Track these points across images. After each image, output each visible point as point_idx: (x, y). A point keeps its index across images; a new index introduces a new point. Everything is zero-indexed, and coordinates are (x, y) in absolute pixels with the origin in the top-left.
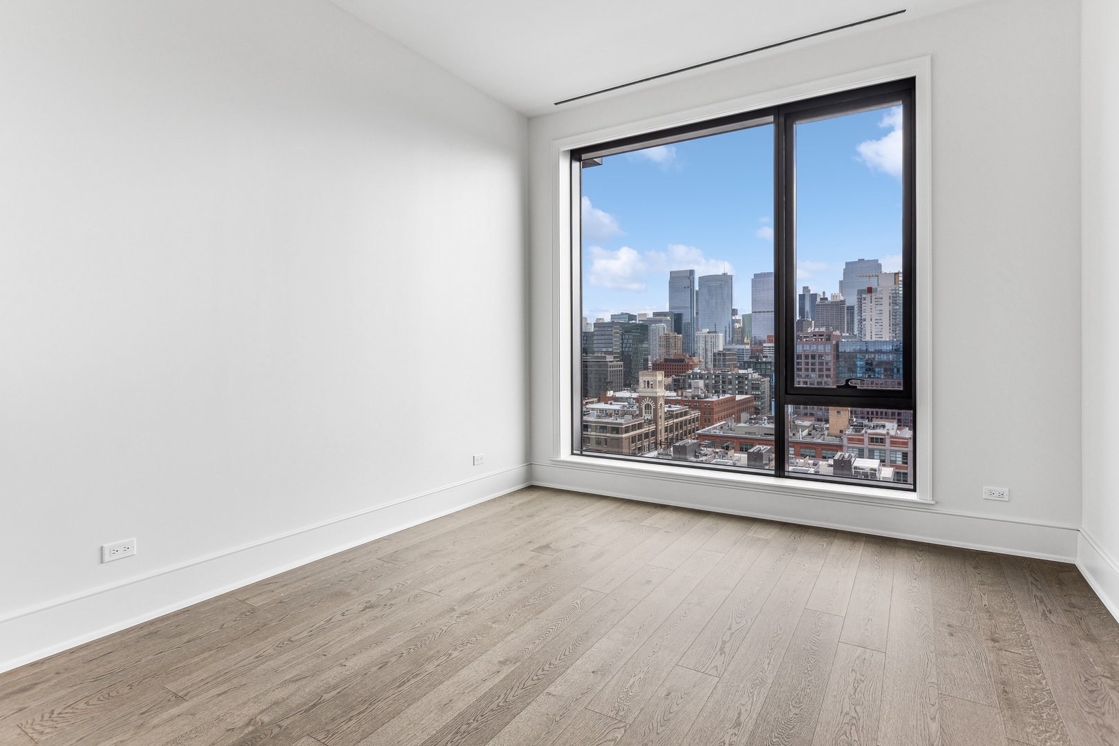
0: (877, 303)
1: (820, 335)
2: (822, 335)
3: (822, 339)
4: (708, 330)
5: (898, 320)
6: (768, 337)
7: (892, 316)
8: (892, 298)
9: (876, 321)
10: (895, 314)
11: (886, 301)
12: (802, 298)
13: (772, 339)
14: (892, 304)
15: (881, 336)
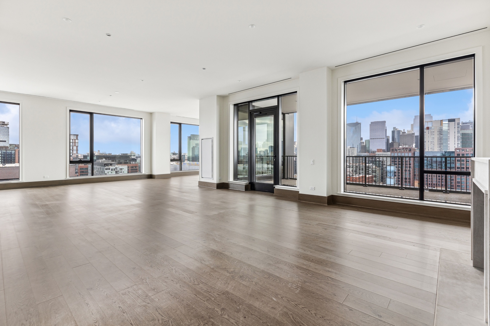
0: (431, 134)
1: (406, 149)
2: (407, 149)
3: (407, 151)
4: (350, 147)
5: (442, 142)
6: (377, 149)
7: (439, 140)
8: (439, 132)
9: (431, 142)
10: (440, 139)
11: (436, 133)
12: (393, 132)
13: (379, 150)
14: (439, 135)
15: (433, 149)
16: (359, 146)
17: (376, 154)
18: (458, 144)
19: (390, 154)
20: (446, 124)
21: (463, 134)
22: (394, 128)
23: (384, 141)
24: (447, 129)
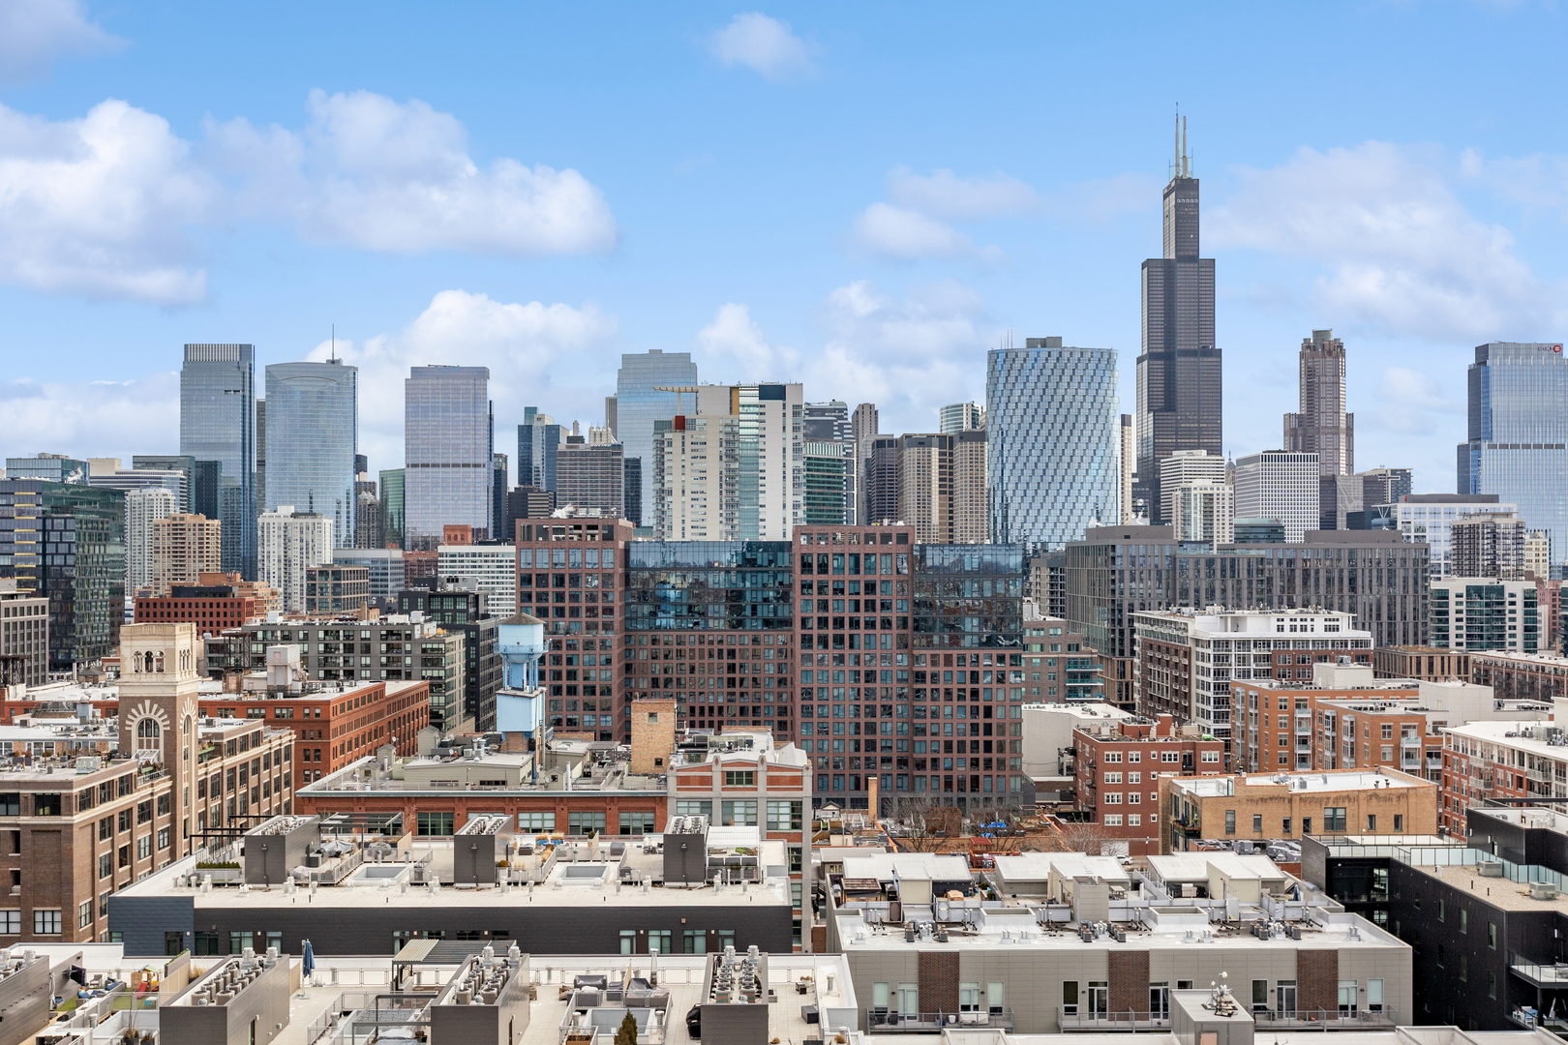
0: (695, 454)
1: (590, 527)
2: (595, 527)
3: (593, 536)
4: (292, 509)
5: (737, 493)
6: (447, 528)
7: (724, 486)
8: (724, 444)
9: (695, 496)
10: (729, 480)
11: (714, 450)
12: (525, 433)
13: (455, 534)
14: (724, 458)
15: (703, 531)
16: (344, 505)
17: (442, 555)
18: (796, 506)
19: (509, 554)
20: (752, 409)
21: (812, 463)
22: (530, 411)
23: (484, 478)
24: (756, 431)
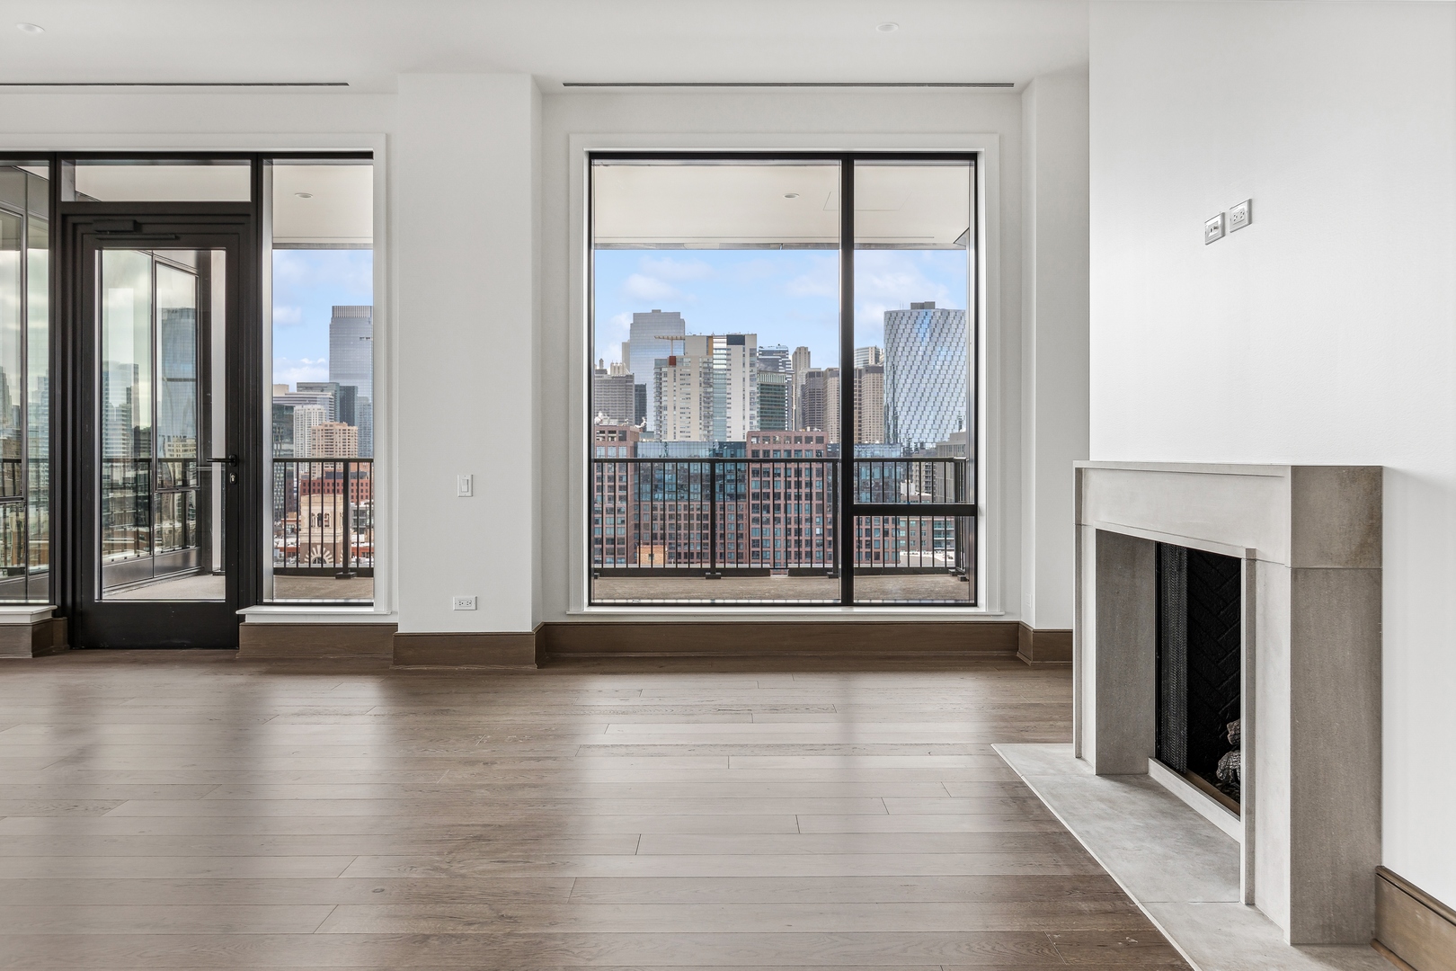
0: (683, 382)
3: (613, 438)
5: (711, 409)
7: (703, 404)
8: (703, 375)
9: (683, 411)
10: (707, 400)
11: (696, 379)
14: (703, 385)
15: (688, 434)
18: (752, 417)
20: (722, 352)
21: (763, 388)
24: (725, 367)
